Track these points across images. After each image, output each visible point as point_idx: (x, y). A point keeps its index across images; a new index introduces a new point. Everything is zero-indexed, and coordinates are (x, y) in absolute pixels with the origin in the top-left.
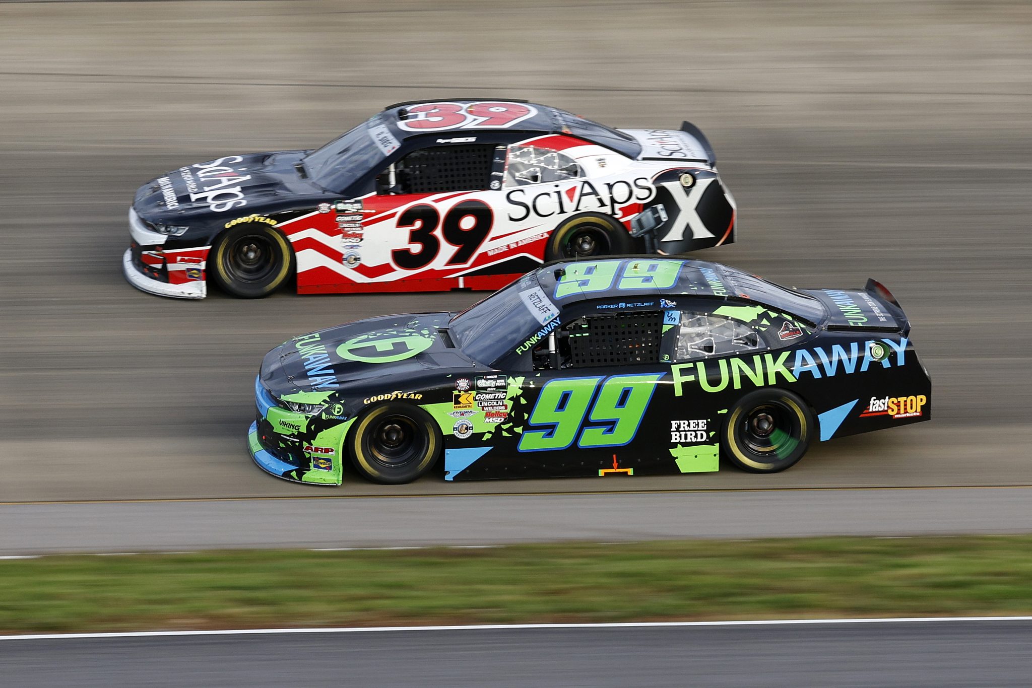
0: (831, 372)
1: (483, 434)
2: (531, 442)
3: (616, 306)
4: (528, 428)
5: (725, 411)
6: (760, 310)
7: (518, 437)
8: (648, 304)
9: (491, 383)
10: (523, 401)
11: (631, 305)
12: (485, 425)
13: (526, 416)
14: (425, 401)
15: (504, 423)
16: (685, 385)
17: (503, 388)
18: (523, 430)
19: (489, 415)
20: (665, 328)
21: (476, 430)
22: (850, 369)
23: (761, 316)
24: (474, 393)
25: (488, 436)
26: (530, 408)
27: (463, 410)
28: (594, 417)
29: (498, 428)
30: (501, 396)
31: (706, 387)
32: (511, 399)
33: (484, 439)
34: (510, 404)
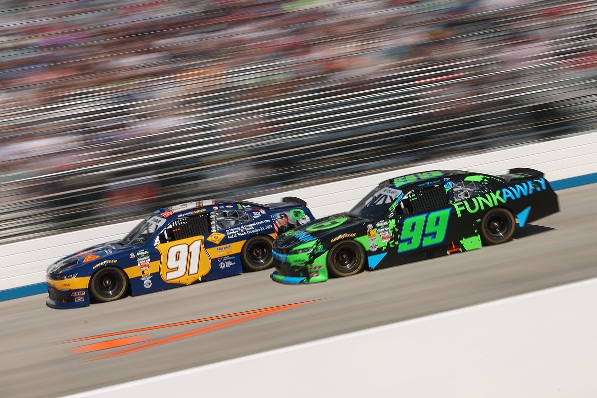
0: (518, 196)
1: (383, 248)
2: (403, 248)
3: (425, 184)
4: (401, 241)
5: (479, 220)
6: (483, 176)
7: (397, 247)
8: (438, 181)
9: (382, 224)
10: (397, 230)
11: (432, 183)
12: (383, 243)
13: (399, 236)
14: (356, 236)
15: (390, 241)
16: (461, 212)
17: (387, 226)
18: (399, 242)
19: (383, 238)
20: (447, 190)
21: (379, 246)
22: (525, 194)
23: (483, 179)
24: (376, 229)
25: (384, 248)
26: (400, 232)
27: (373, 238)
28: (427, 232)
29: (388, 244)
30: (387, 229)
31: (470, 210)
32: (392, 229)
33: (383, 249)
34: (392, 232)
